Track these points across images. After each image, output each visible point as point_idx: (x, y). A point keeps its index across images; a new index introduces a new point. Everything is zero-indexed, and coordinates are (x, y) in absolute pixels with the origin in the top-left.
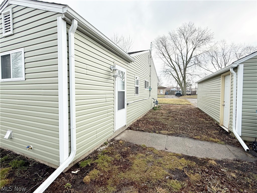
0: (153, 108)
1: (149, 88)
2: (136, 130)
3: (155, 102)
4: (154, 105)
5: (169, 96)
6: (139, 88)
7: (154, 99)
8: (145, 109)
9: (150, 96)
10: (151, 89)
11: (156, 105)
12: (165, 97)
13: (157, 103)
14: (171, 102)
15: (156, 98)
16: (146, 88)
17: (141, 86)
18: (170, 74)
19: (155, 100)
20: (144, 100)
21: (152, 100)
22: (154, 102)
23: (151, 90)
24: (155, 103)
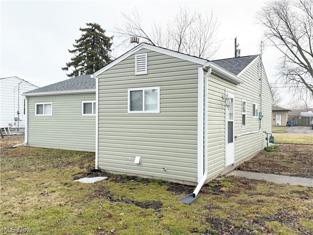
0: (265, 149)
1: (258, 115)
2: (248, 171)
3: (269, 138)
4: (267, 144)
5: (296, 129)
6: (246, 117)
7: (267, 134)
8: (254, 148)
9: (260, 127)
10: (262, 116)
11: (270, 144)
12: (286, 132)
13: (272, 140)
14: (299, 140)
15: (269, 131)
16: (254, 115)
17: (248, 113)
18: (298, 80)
19: (269, 136)
20: (252, 133)
21: (263, 135)
22: (267, 139)
23: (263, 119)
24: (268, 141)
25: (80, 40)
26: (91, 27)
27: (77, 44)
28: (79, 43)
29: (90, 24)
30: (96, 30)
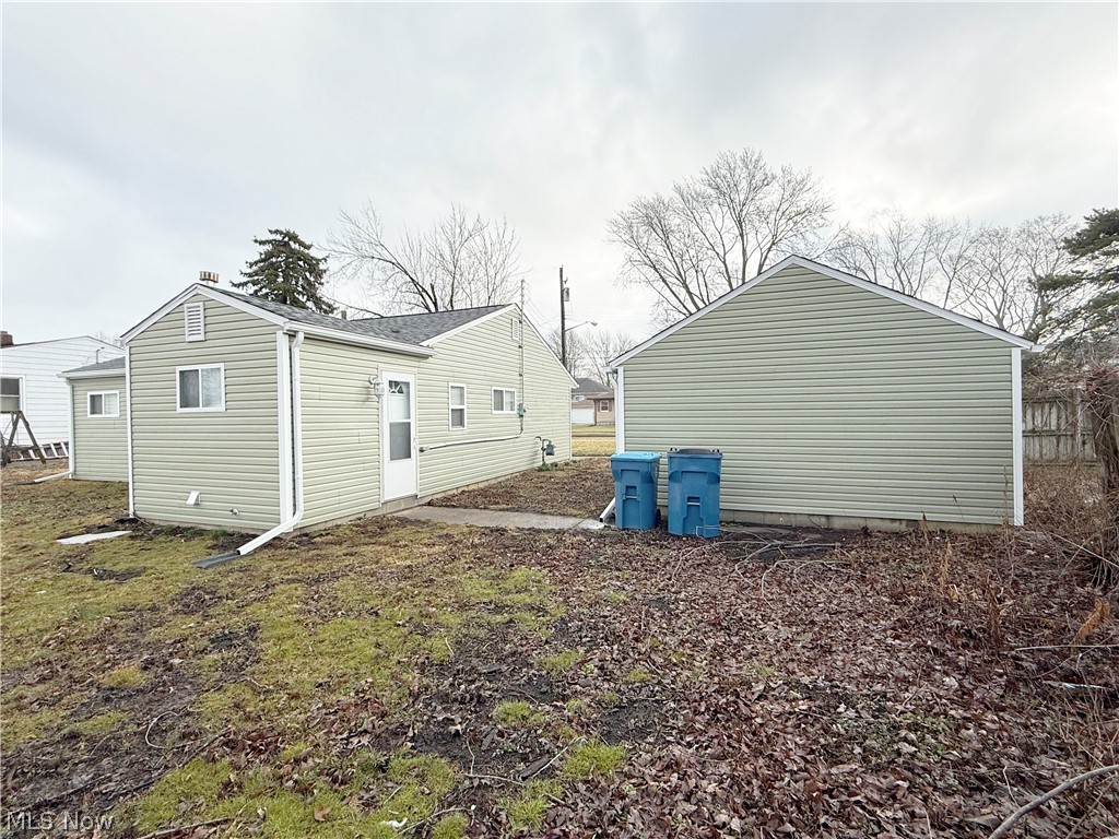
0: (541, 466)
1: (516, 409)
2: (441, 506)
3: (545, 447)
4: (543, 458)
6: (467, 412)
7: (544, 440)
9: (522, 429)
10: (524, 411)
13: (550, 451)
16: (499, 409)
17: (478, 406)
19: (546, 444)
20: (490, 439)
22: (543, 449)
24: (545, 452)
25: (256, 263)
26: (279, 237)
27: (249, 271)
28: (255, 268)
29: (276, 232)
30: (291, 243)
